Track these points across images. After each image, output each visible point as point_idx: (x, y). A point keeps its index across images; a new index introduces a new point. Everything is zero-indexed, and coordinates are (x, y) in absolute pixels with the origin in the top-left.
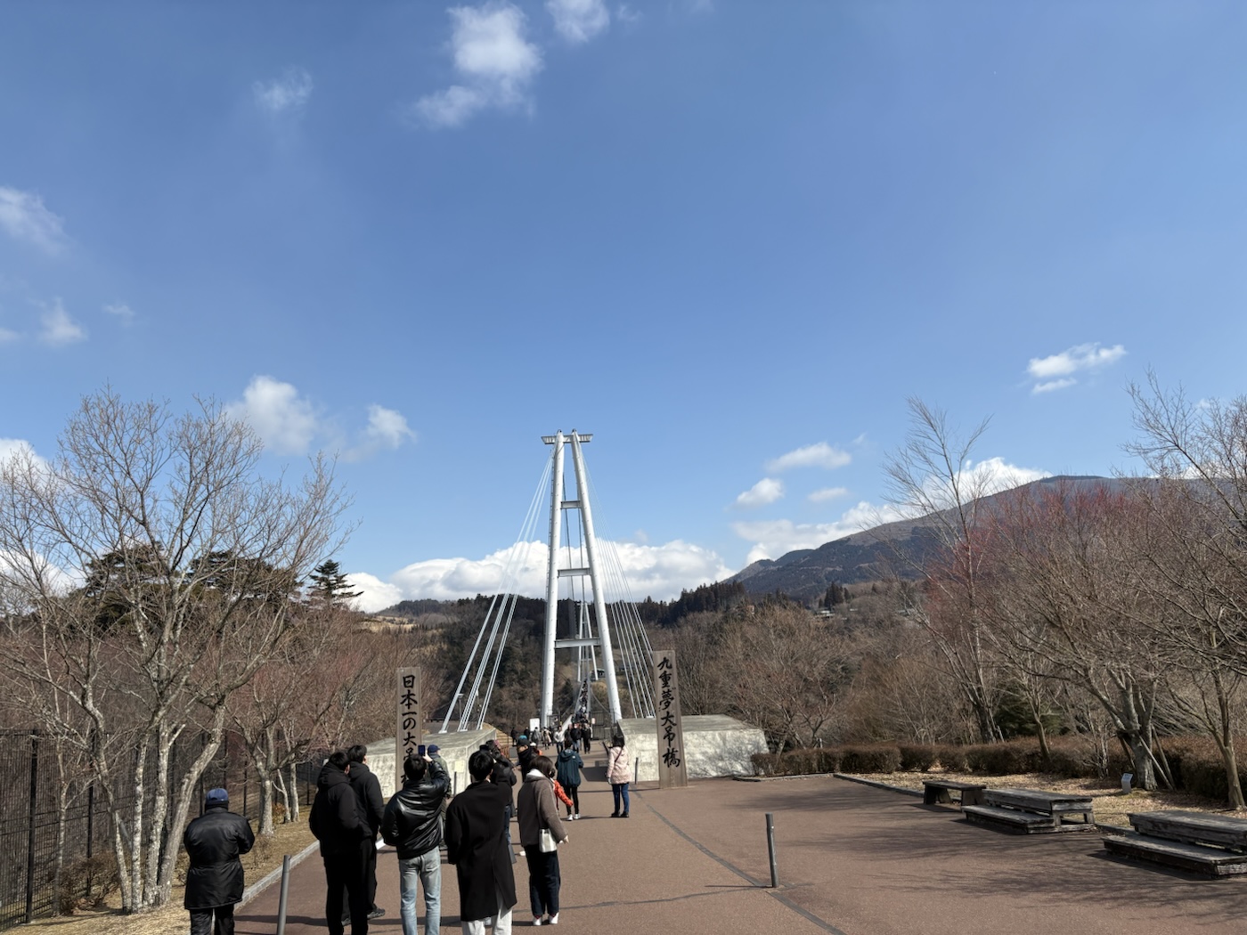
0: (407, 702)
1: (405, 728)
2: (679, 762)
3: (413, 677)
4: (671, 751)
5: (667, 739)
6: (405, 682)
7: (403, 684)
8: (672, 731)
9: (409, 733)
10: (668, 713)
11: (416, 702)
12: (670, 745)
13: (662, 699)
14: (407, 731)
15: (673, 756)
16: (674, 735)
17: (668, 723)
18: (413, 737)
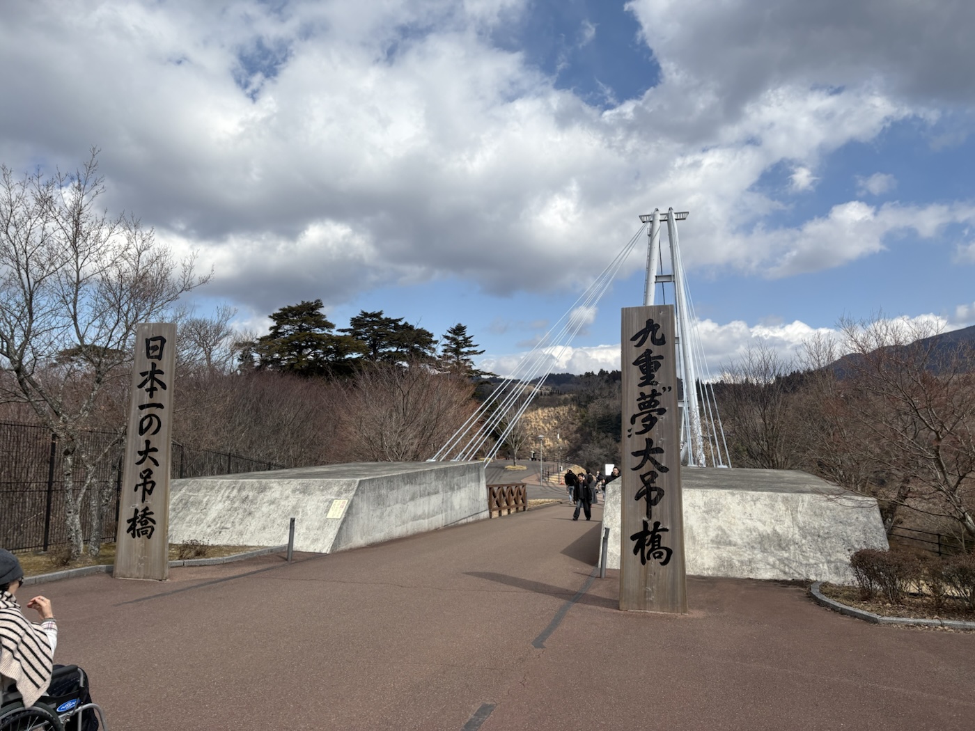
0: (148, 385)
1: (142, 432)
2: (669, 555)
3: (163, 341)
4: (651, 528)
5: (643, 500)
6: (148, 348)
7: (144, 351)
8: (658, 483)
9: (148, 442)
10: (649, 441)
11: (164, 387)
12: (649, 514)
13: (637, 411)
14: (144, 437)
15: (656, 539)
16: (661, 493)
17: (649, 466)
18: (155, 450)
